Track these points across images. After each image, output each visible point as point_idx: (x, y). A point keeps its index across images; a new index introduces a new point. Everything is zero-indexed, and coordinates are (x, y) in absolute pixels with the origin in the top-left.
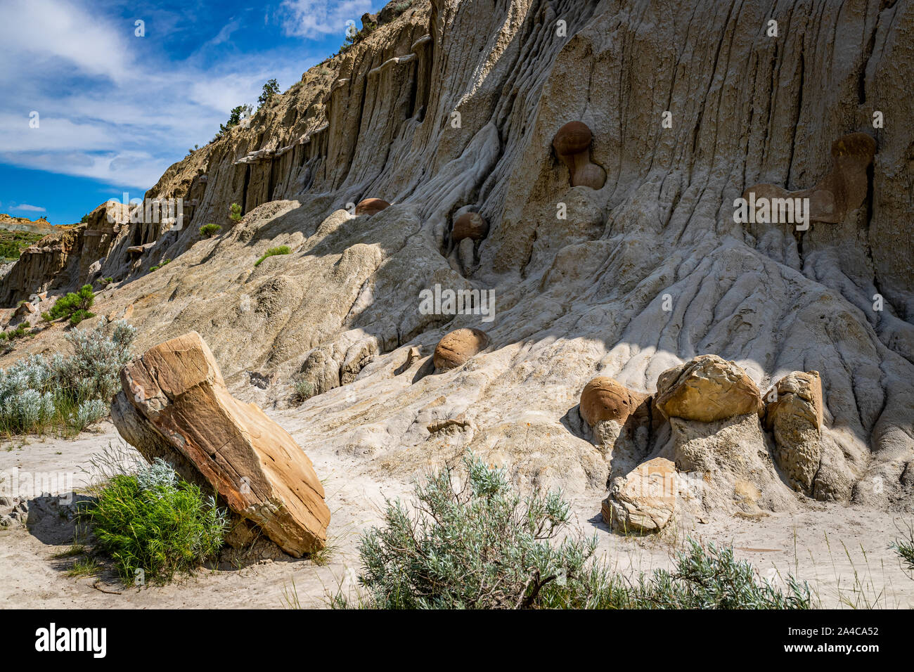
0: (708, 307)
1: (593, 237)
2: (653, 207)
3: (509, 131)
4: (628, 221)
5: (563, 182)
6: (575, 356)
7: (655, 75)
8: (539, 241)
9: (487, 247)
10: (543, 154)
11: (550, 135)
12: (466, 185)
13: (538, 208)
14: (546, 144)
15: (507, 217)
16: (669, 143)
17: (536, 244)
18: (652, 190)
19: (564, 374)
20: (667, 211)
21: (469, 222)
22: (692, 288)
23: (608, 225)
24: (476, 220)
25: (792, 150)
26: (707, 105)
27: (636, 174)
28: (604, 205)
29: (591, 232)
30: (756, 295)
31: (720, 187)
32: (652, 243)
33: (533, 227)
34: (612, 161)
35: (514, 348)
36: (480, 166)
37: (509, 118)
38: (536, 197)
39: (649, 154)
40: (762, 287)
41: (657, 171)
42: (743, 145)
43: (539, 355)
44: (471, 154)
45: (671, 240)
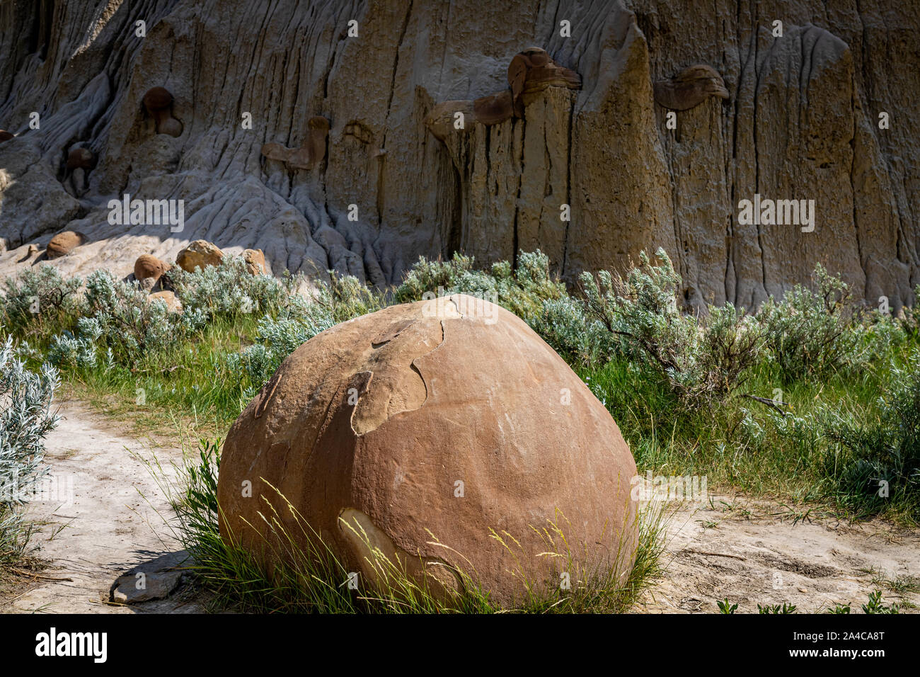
0: (225, 217)
1: (171, 172)
2: (209, 153)
3: (119, 80)
4: (192, 162)
5: (151, 131)
6: (139, 246)
7: (216, 59)
8: (133, 173)
9: (95, 175)
10: (135, 109)
11: (142, 95)
12: (80, 124)
13: (133, 148)
14: (138, 101)
15: (110, 154)
16: (223, 109)
17: (131, 175)
18: (210, 141)
19: (129, 256)
20: (218, 156)
21: (81, 156)
22: (219, 206)
23: (180, 164)
24: (86, 155)
25: (292, 122)
26: (246, 85)
27: (202, 128)
28: (180, 149)
29: (170, 168)
30: (254, 211)
31: (250, 143)
32: (205, 178)
33: (129, 162)
34: (187, 117)
35: (103, 243)
36: (93, 109)
37: (119, 70)
38: (131, 140)
39: (211, 115)
40: (258, 206)
41: (214, 128)
42: (266, 116)
43: (116, 246)
44: (86, 98)
45: (217, 176)
